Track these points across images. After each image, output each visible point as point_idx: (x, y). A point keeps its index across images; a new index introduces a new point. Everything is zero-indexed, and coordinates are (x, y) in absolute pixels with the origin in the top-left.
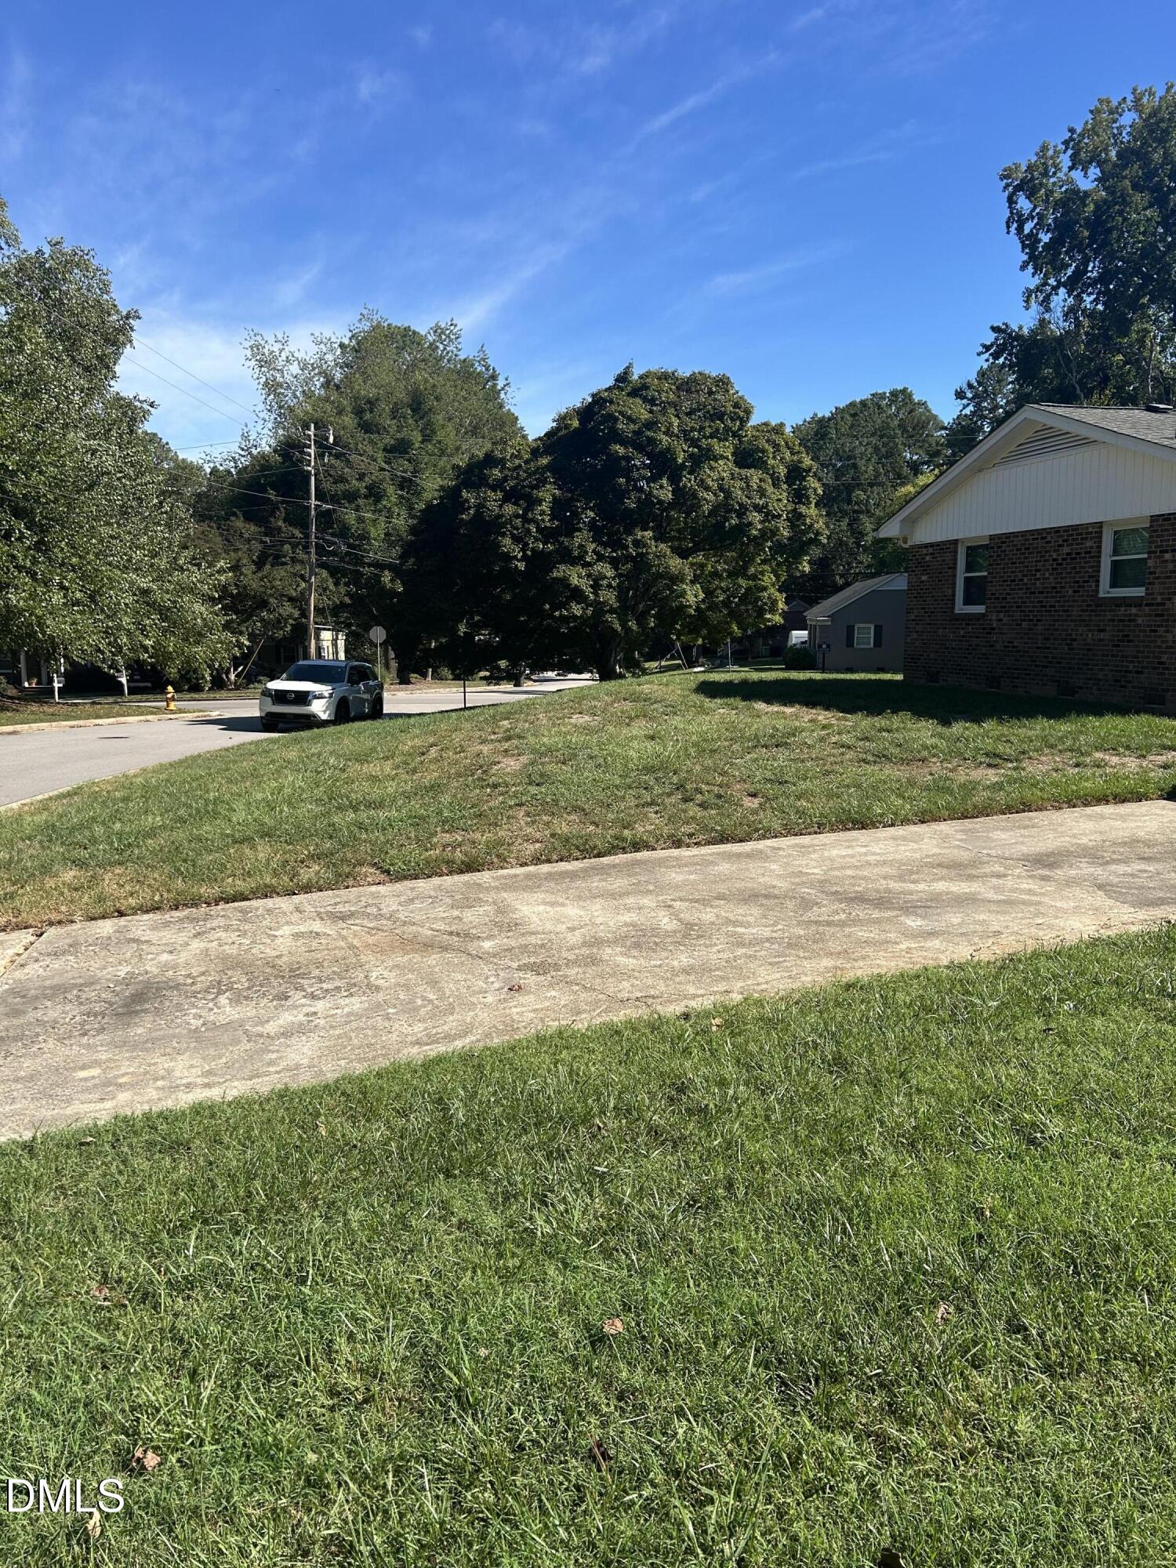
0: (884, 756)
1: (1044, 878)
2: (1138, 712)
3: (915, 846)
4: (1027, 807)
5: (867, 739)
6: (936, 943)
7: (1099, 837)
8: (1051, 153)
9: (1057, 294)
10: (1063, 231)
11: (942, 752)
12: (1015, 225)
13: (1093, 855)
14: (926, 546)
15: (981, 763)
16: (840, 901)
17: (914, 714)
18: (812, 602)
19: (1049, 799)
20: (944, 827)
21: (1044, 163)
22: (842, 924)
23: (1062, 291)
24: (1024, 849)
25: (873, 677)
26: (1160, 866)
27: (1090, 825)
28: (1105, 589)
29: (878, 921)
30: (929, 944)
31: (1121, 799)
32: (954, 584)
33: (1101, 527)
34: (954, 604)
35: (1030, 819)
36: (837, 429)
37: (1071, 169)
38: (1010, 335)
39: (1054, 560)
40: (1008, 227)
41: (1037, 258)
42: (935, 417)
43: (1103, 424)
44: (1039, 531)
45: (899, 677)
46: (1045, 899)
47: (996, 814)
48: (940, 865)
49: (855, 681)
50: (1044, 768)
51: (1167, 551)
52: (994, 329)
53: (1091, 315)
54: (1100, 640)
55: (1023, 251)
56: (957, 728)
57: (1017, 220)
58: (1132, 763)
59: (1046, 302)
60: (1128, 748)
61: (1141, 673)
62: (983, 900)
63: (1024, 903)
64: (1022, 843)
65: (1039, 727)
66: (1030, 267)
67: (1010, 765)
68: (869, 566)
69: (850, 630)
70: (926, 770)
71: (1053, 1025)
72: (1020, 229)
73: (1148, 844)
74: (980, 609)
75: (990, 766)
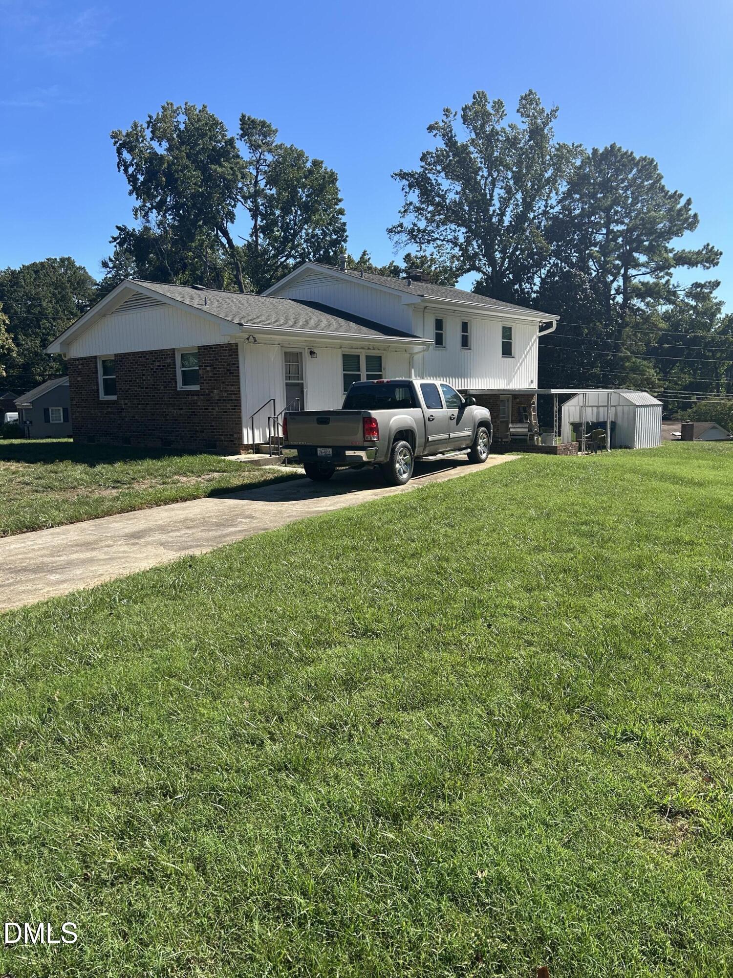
0: (49, 487)
1: (133, 544)
2: (201, 453)
3: (64, 537)
4: (133, 509)
5: (40, 478)
6: (65, 585)
7: (168, 520)
8: (139, 129)
9: (152, 212)
10: (151, 175)
11: (86, 482)
12: (123, 168)
13: (163, 529)
14: (78, 359)
15: (109, 487)
16: (11, 573)
17: (73, 461)
18: (21, 393)
19: (145, 503)
20: (83, 525)
21: (136, 134)
22: (11, 584)
23: (154, 211)
24: (127, 531)
25: (55, 441)
26: (194, 530)
27: (166, 514)
28: (180, 387)
29: (33, 580)
30: (61, 587)
31: (184, 499)
32: (97, 383)
33: (174, 352)
34: (98, 394)
35: (134, 514)
36: (24, 280)
37: (152, 139)
38: (128, 233)
39: (152, 369)
40: (119, 168)
41: (138, 190)
42: (90, 277)
43: (168, 294)
44: (142, 353)
45: (71, 440)
46: (132, 555)
47: (115, 514)
48: (77, 545)
49: (40, 444)
50: (144, 487)
51: (207, 366)
52: (118, 228)
53: (173, 227)
54: (181, 414)
55: (129, 183)
56: (99, 468)
57: (123, 165)
58: (193, 480)
59: (146, 215)
60: (192, 472)
61: (203, 432)
62: (97, 560)
63: (120, 558)
64: (126, 528)
65: (148, 464)
66: (134, 194)
67: (126, 487)
68: (57, 370)
69: (46, 411)
70: (76, 493)
71: (113, 612)
72: (126, 171)
73: (192, 520)
74: (114, 398)
75: (114, 488)
